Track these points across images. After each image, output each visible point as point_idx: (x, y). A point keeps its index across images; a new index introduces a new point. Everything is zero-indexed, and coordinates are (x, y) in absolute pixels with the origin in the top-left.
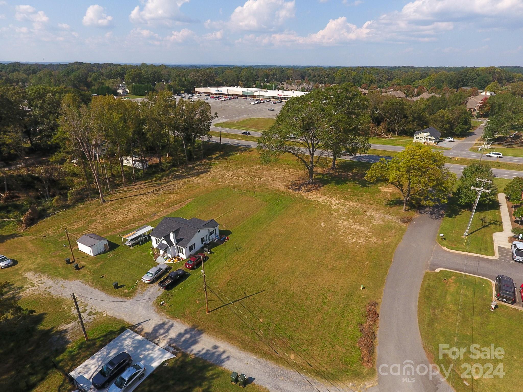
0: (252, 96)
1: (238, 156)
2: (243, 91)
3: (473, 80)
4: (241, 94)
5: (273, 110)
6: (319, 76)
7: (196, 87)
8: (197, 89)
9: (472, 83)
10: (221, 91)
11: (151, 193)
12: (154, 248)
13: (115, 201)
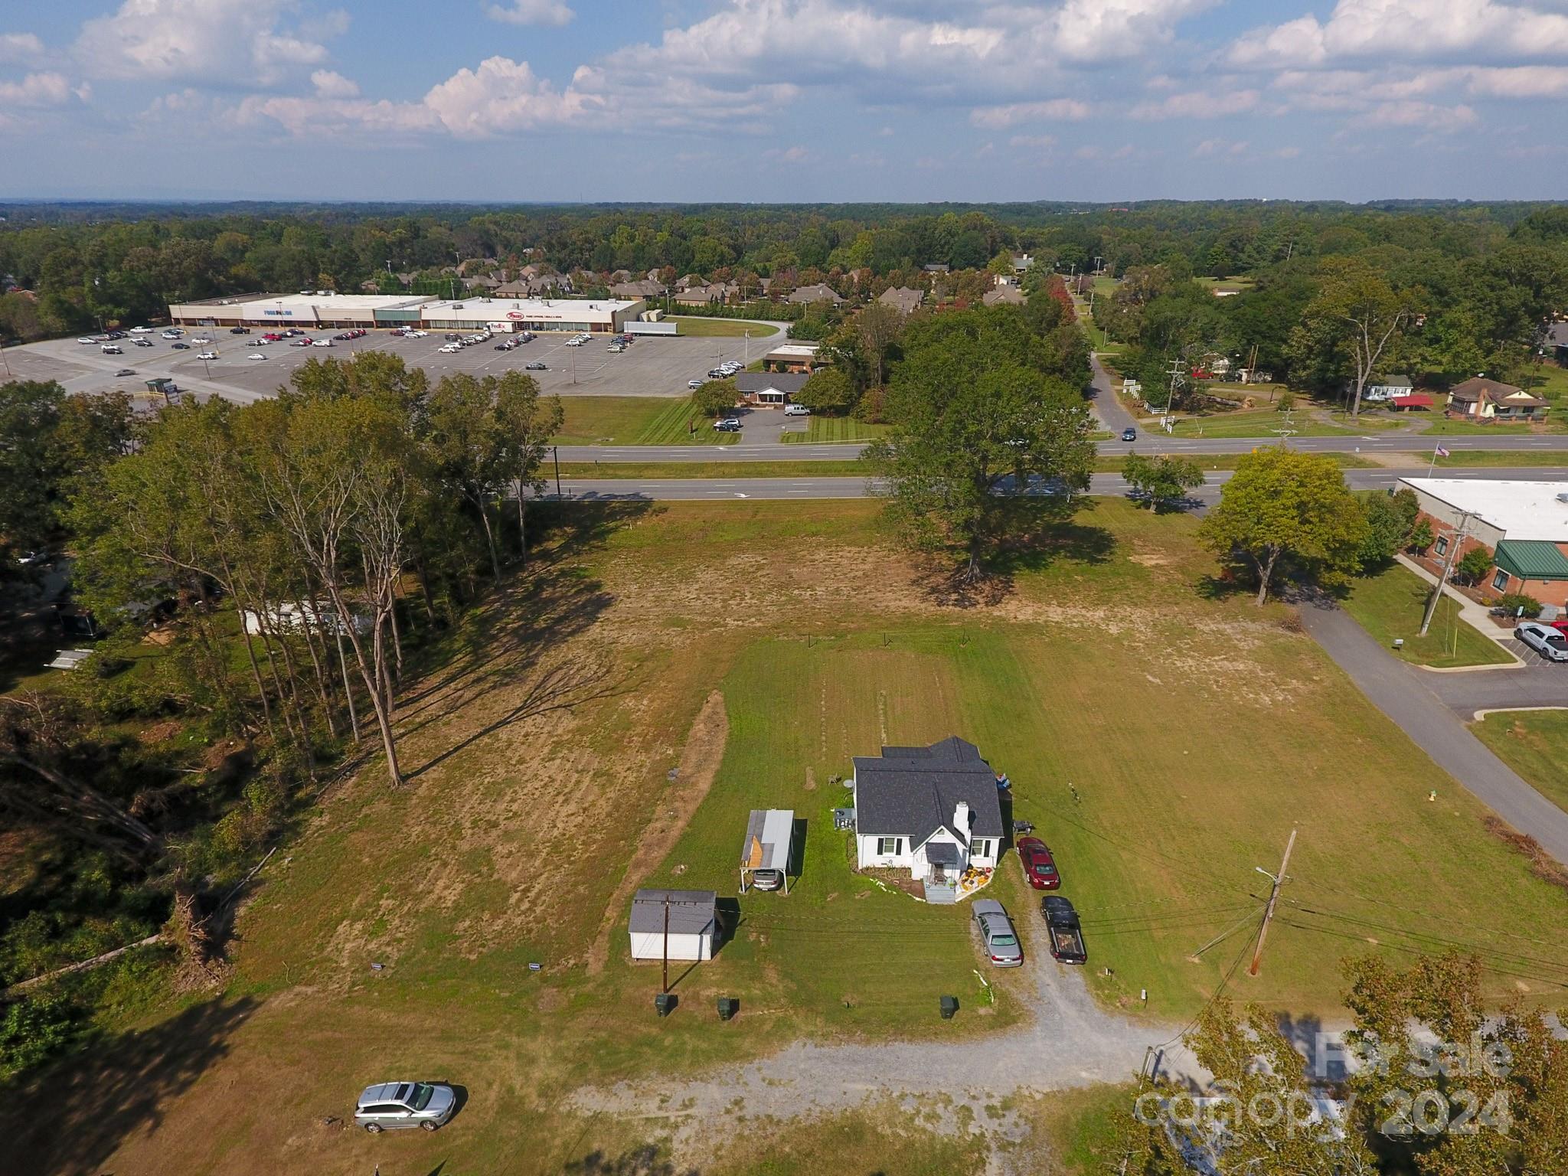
0: (416, 325)
1: (631, 530)
2: (375, 307)
3: (942, 247)
4: (370, 318)
5: (544, 368)
6: (564, 246)
7: (174, 304)
8: (177, 311)
9: (942, 253)
10: (289, 313)
11: (535, 710)
12: (867, 869)
13: (434, 768)
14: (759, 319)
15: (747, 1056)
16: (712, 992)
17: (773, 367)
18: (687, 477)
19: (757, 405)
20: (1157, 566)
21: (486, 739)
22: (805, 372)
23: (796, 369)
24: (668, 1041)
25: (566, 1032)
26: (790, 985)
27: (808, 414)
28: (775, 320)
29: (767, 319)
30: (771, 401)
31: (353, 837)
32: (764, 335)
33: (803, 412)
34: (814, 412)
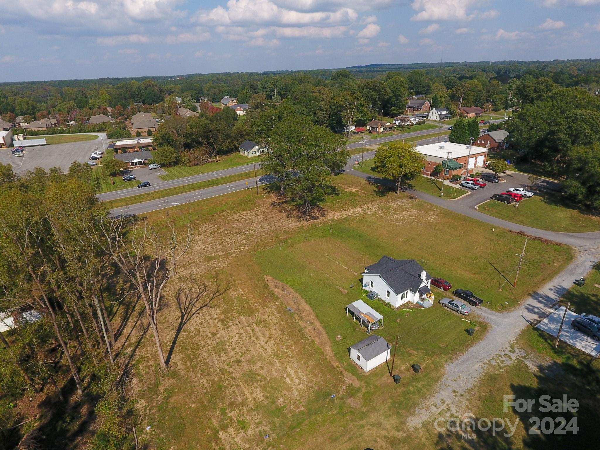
11: (191, 314)
12: (399, 307)
13: (173, 355)
14: (80, 132)
15: (439, 378)
16: (403, 367)
17: (120, 151)
18: (139, 202)
19: (132, 168)
20: (356, 191)
21: (183, 334)
22: (137, 151)
23: (131, 150)
24: (411, 389)
25: (377, 408)
26: (423, 351)
27: (160, 167)
28: (90, 132)
29: (85, 132)
30: (136, 165)
31: (172, 401)
32: (94, 139)
33: (158, 166)
34: (163, 165)
